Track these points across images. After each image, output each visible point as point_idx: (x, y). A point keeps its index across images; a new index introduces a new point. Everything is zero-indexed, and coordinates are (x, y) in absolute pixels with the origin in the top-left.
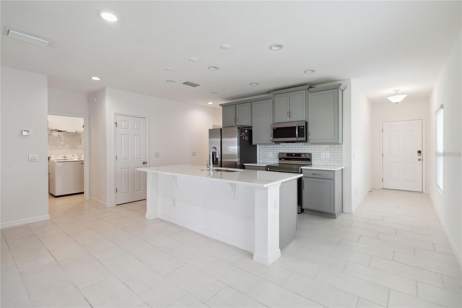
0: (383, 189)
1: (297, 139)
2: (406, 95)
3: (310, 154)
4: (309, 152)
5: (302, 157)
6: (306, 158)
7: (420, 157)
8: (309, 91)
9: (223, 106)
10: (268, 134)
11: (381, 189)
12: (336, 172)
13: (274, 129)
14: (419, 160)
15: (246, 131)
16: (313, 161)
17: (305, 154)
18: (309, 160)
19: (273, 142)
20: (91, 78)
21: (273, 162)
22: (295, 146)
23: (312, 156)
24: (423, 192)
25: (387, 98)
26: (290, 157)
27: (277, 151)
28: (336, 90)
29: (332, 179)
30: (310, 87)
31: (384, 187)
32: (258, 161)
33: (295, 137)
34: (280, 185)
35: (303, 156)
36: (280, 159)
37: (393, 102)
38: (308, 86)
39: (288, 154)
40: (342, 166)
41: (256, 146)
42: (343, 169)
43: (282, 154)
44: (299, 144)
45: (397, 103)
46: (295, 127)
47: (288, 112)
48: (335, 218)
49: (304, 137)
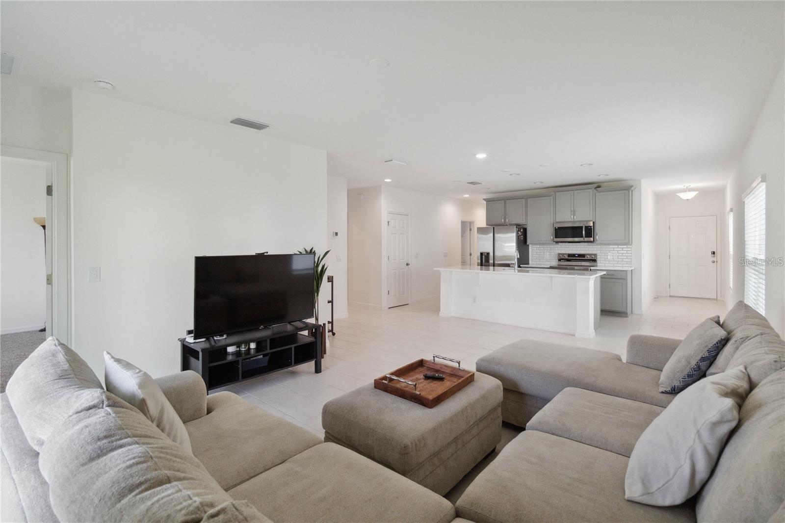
0: (670, 296)
1: (584, 239)
2: (697, 192)
3: (595, 255)
4: (594, 252)
5: (586, 258)
6: (591, 258)
7: (715, 259)
8: (597, 190)
9: (488, 201)
10: (548, 233)
11: (667, 296)
12: (628, 272)
13: (555, 229)
14: (714, 262)
15: (522, 230)
16: (598, 262)
17: (590, 255)
18: (595, 261)
19: (554, 241)
20: (384, 180)
21: (549, 263)
22: (578, 247)
23: (598, 257)
24: (718, 299)
25: (677, 194)
26: (571, 257)
27: (555, 251)
28: (627, 191)
29: (624, 279)
30: (599, 187)
31: (671, 295)
32: (530, 262)
33: (582, 237)
34: (594, 279)
35: (589, 257)
36: (560, 260)
37: (683, 198)
38: (596, 185)
39: (569, 255)
40: (631, 267)
41: (528, 245)
42: (633, 271)
43: (563, 254)
44: (584, 244)
45: (688, 200)
46: (582, 227)
47: (572, 211)
48: (627, 317)
49: (591, 237)
